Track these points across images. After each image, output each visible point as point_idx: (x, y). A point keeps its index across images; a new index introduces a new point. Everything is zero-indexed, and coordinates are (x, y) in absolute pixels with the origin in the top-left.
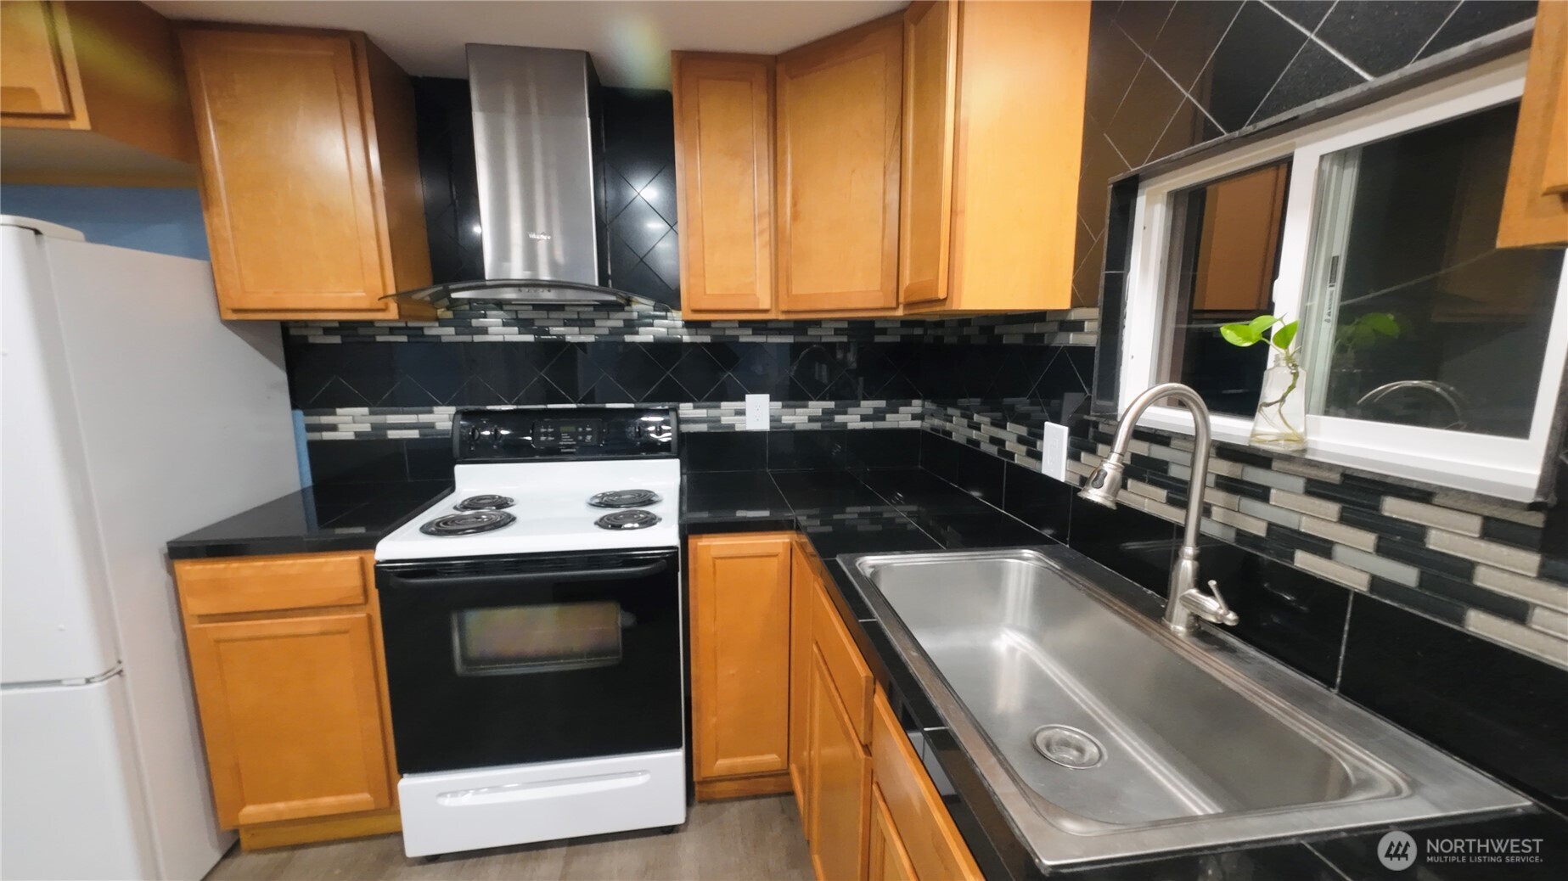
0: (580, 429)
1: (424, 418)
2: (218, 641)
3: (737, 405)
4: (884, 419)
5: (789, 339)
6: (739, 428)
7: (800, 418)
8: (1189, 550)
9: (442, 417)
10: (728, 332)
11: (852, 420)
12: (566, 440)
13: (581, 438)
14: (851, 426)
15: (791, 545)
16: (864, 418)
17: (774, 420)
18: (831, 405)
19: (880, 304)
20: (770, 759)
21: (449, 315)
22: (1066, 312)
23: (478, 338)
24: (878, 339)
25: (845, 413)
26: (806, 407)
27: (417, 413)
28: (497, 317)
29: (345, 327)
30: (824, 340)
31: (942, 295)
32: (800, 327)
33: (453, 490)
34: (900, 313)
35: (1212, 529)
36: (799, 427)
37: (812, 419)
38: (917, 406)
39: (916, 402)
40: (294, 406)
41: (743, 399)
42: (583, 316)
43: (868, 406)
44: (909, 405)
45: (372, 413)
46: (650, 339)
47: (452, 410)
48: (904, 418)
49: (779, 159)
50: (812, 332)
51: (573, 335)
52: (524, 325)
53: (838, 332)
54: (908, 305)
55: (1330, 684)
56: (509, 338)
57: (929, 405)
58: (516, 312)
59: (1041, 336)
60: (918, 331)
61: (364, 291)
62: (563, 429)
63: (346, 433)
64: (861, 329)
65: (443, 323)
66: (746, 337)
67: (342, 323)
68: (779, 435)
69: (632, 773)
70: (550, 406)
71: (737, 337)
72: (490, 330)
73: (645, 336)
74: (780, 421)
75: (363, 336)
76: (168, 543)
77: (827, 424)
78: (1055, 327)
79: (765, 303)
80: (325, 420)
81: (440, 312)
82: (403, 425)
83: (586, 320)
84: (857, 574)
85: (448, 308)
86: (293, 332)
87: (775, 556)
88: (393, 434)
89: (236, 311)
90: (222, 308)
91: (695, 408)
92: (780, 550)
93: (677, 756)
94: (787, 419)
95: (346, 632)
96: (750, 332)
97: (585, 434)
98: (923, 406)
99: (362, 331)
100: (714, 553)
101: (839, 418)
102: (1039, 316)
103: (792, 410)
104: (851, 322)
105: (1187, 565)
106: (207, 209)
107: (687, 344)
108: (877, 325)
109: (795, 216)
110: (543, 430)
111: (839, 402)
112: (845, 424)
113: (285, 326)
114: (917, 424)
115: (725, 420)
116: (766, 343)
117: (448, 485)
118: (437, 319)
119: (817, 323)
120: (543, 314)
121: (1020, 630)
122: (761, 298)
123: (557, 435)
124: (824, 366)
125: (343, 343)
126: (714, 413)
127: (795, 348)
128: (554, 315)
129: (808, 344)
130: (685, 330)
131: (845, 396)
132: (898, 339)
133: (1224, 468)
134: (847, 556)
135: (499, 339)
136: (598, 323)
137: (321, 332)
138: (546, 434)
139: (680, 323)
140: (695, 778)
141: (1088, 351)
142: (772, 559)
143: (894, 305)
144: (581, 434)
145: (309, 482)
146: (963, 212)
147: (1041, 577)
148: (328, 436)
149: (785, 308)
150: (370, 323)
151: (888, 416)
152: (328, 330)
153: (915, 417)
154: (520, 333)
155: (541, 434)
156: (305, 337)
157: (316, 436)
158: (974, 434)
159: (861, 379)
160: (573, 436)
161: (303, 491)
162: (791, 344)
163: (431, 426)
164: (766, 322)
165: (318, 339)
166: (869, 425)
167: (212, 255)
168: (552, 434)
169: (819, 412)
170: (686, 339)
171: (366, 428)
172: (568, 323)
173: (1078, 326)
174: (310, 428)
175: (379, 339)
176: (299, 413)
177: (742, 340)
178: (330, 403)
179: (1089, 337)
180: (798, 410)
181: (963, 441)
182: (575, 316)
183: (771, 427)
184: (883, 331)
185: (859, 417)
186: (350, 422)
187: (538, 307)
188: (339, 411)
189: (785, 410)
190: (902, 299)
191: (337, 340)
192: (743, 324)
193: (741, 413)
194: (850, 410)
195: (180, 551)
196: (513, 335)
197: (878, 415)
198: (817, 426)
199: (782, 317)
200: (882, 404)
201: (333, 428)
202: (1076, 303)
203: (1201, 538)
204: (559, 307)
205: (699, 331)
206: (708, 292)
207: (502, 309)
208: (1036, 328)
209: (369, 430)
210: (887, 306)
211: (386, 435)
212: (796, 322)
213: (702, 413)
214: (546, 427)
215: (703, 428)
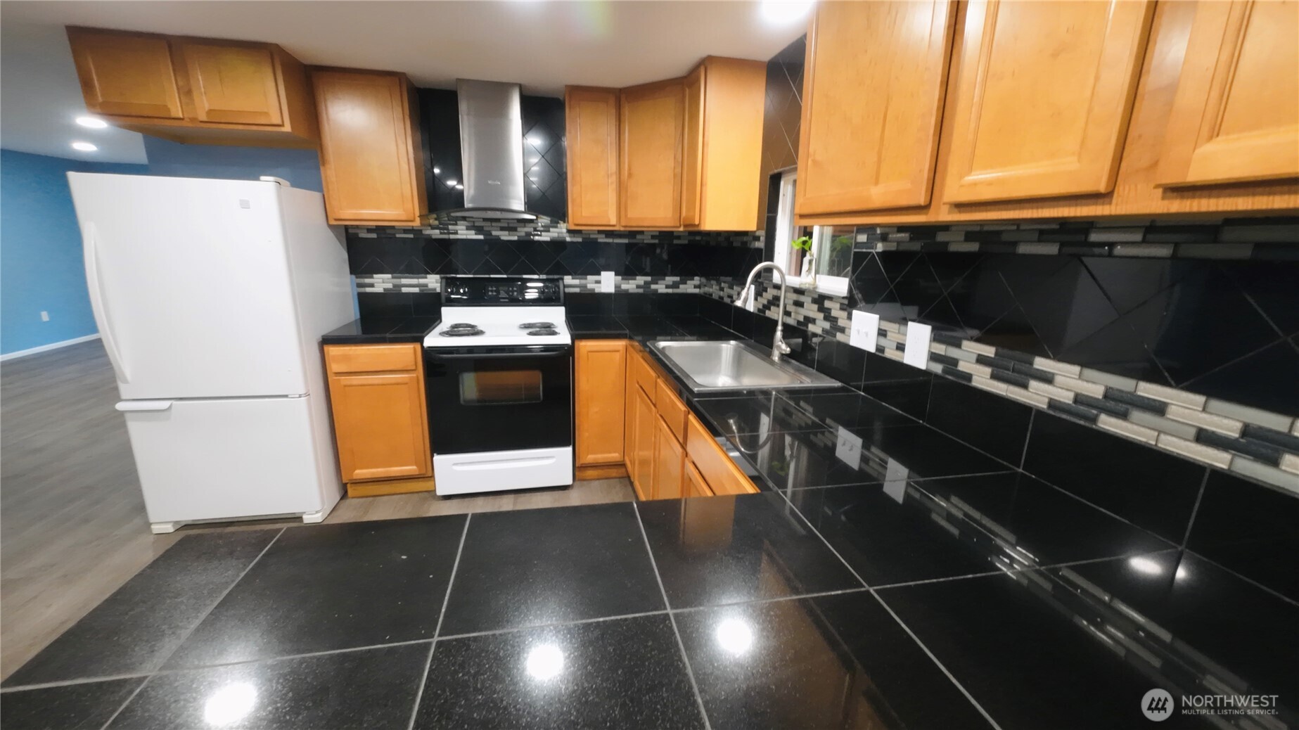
0: (511, 289)
1: (422, 281)
2: (345, 386)
3: (596, 278)
4: (678, 287)
5: (626, 241)
6: (597, 291)
7: (631, 286)
8: (780, 328)
9: (433, 282)
10: (592, 236)
11: (660, 288)
12: (503, 294)
13: (511, 294)
14: (660, 291)
15: (626, 346)
16: (667, 287)
17: (617, 287)
18: (649, 279)
19: (672, 225)
20: (614, 456)
21: (436, 223)
22: (755, 232)
23: (452, 237)
24: (676, 242)
25: (657, 283)
26: (635, 279)
27: (418, 278)
28: (463, 225)
29: (379, 229)
30: (645, 242)
31: (697, 223)
32: (632, 234)
33: (441, 321)
34: (681, 229)
35: (791, 321)
36: (631, 291)
37: (638, 287)
38: (697, 280)
39: (697, 278)
40: (351, 273)
41: (599, 274)
42: (511, 225)
43: (670, 280)
44: (693, 280)
45: (393, 278)
46: (548, 239)
47: (438, 277)
48: (690, 287)
49: (622, 144)
50: (639, 237)
51: (505, 236)
52: (479, 230)
53: (653, 237)
54: (685, 226)
55: (813, 368)
56: (469, 237)
57: (704, 280)
58: (474, 222)
59: (746, 243)
60: (698, 238)
61: (404, 211)
62: (501, 288)
63: (379, 289)
64: (666, 236)
65: (433, 228)
66: (602, 239)
67: (378, 227)
68: (620, 295)
69: (548, 458)
70: (492, 276)
71: (597, 239)
72: (459, 232)
73: (545, 237)
74: (620, 287)
75: (389, 234)
76: (323, 336)
77: (647, 290)
78: (751, 238)
79: (613, 221)
80: (367, 281)
81: (431, 221)
82: (411, 285)
83: (512, 228)
84: (658, 349)
85: (436, 219)
86: (351, 231)
87: (618, 351)
88: (404, 290)
89: (336, 220)
90: (329, 219)
91: (573, 279)
92: (621, 348)
93: (570, 449)
94: (624, 286)
95: (406, 384)
96: (604, 236)
97: (513, 291)
98: (700, 281)
99: (388, 231)
100: (589, 349)
101: (653, 287)
102: (745, 233)
103: (627, 281)
104: (660, 232)
105: (779, 334)
106: (324, 165)
107: (569, 242)
108: (675, 234)
109: (630, 175)
110: (490, 289)
111: (654, 277)
112: (657, 290)
113: (346, 228)
114: (697, 291)
115: (590, 286)
116: (613, 243)
117: (437, 318)
118: (430, 225)
119: (642, 233)
120: (488, 224)
121: (727, 376)
122: (611, 219)
123: (498, 292)
124: (648, 259)
125: (378, 237)
126: (583, 282)
127: (628, 247)
128: (494, 224)
129: (636, 244)
130: (567, 234)
131: (658, 274)
132: (686, 242)
133: (795, 297)
134: (651, 342)
135: (464, 237)
136: (519, 229)
137: (366, 231)
138: (492, 291)
139: (565, 230)
140: (577, 465)
141: (761, 250)
142: (616, 353)
143: (678, 225)
144: (511, 291)
145: (358, 316)
146: (706, 184)
147: (736, 350)
148: (369, 290)
149: (624, 224)
150: (393, 227)
151: (681, 286)
152: (370, 230)
153: (695, 287)
154: (476, 234)
155: (489, 291)
156: (357, 234)
157: (362, 290)
158: (721, 293)
159: (670, 266)
160: (507, 292)
161: (356, 320)
162: (626, 244)
163: (426, 285)
164: (612, 231)
165: (363, 235)
166: (670, 291)
167: (325, 189)
168: (495, 291)
169: (642, 283)
170: (568, 239)
171: (390, 286)
172: (502, 229)
173: (758, 239)
174: (359, 285)
175: (398, 236)
176: (353, 276)
177: (599, 240)
178: (371, 271)
179: (760, 244)
180: (630, 281)
181: (717, 298)
182: (506, 225)
183: (615, 291)
184: (679, 237)
185: (664, 286)
186: (381, 283)
187: (485, 220)
188: (375, 276)
189: (624, 281)
190: (682, 223)
191: (374, 236)
192: (600, 232)
193: (598, 282)
194: (659, 282)
195: (327, 341)
196: (472, 235)
197: (675, 285)
198: (641, 291)
199: (622, 229)
200: (677, 279)
201: (372, 285)
202: (758, 229)
203: (784, 325)
204: (498, 220)
205: (576, 235)
206: (583, 214)
207: (466, 220)
208: (745, 239)
209: (391, 287)
210: (675, 225)
211: (401, 290)
212: (630, 232)
213: (576, 282)
214: (492, 287)
215: (577, 290)
